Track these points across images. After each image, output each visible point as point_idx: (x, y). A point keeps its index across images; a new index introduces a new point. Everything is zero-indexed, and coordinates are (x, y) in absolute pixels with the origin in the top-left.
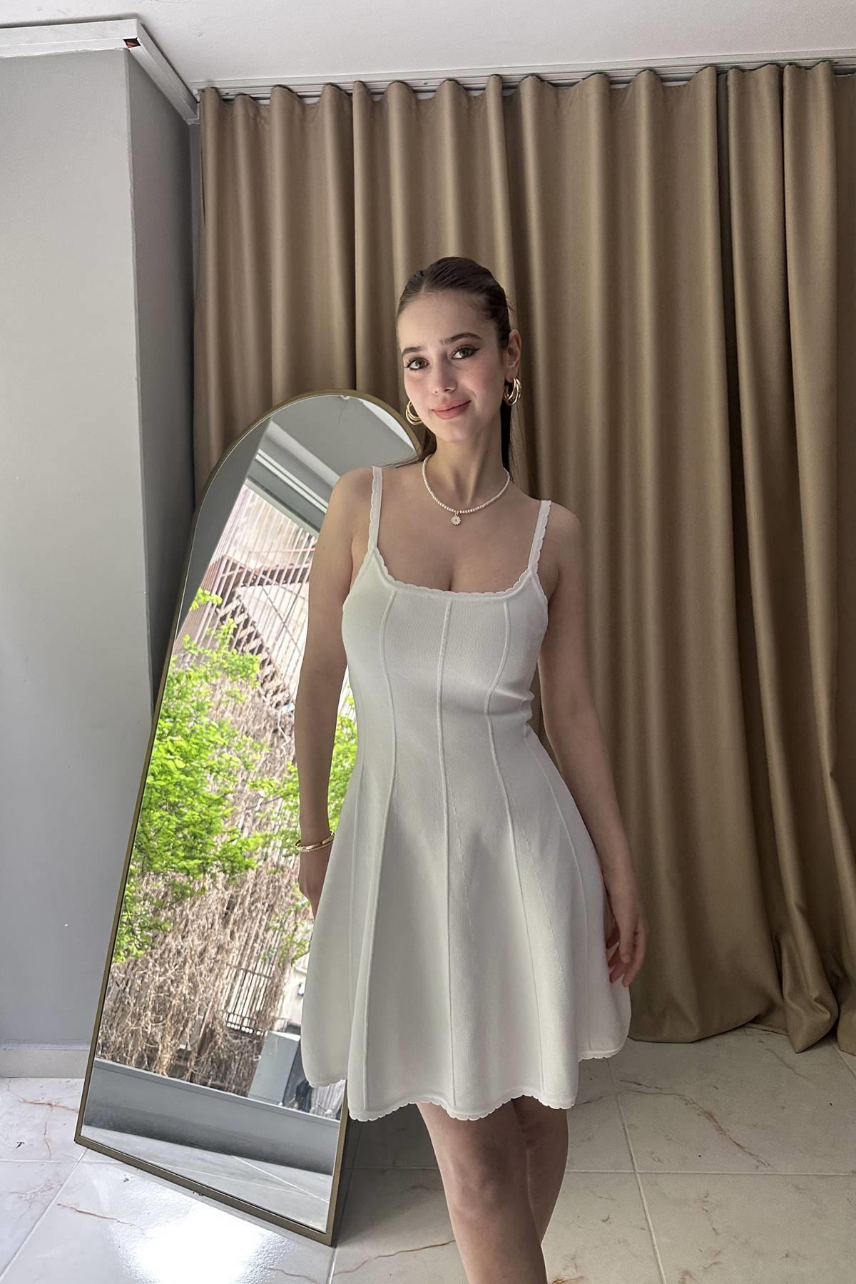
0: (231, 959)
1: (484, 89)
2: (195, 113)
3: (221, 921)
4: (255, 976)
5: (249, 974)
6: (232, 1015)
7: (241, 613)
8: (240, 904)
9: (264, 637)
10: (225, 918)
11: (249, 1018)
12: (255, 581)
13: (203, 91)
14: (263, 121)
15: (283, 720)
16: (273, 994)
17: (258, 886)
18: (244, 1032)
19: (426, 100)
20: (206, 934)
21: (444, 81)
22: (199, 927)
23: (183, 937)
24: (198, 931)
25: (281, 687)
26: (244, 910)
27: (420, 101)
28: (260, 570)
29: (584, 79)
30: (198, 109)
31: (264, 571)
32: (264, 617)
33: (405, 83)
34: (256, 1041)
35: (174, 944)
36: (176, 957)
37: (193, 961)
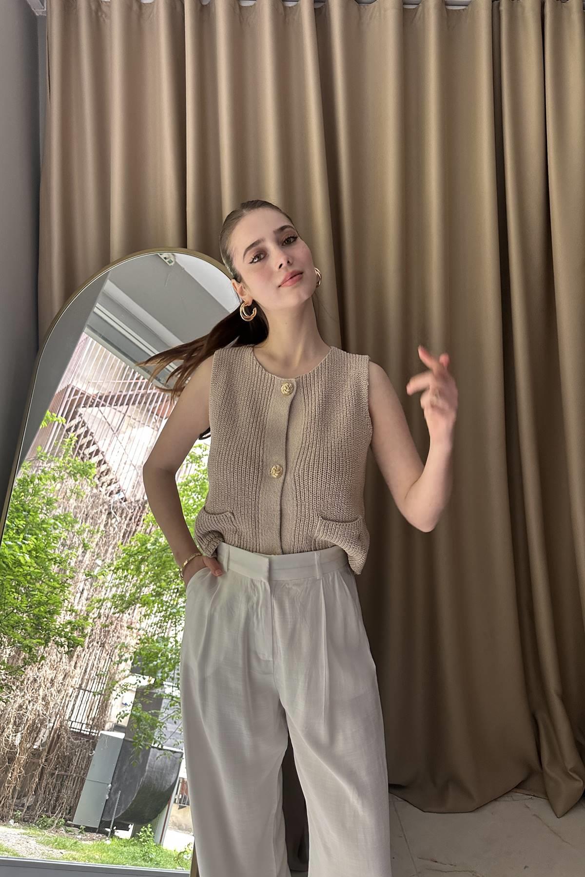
0: (74, 683)
4: (92, 694)
5: (86, 692)
6: (74, 723)
7: (82, 426)
11: (86, 724)
12: (93, 403)
15: (115, 505)
16: (104, 706)
23: (39, 669)
24: (49, 664)
25: (114, 481)
27: (243, 6)
28: (97, 396)
32: (100, 430)
34: (91, 741)
35: (31, 674)
36: (33, 684)
37: (46, 686)
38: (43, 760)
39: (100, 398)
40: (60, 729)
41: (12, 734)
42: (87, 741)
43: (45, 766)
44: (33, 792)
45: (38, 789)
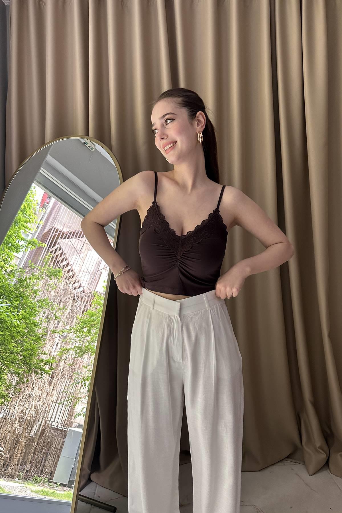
0: (53, 399)
3: (48, 383)
4: (64, 406)
5: (61, 404)
6: (53, 422)
7: (59, 250)
8: (57, 376)
9: (69, 259)
11: (61, 423)
12: (66, 237)
15: (77, 295)
16: (71, 412)
17: (65, 369)
18: (58, 429)
20: (41, 388)
23: (32, 390)
24: (38, 387)
25: (77, 281)
28: (68, 232)
32: (70, 252)
34: (63, 433)
35: (28, 393)
36: (29, 398)
37: (36, 400)
38: (35, 444)
39: (70, 234)
40: (45, 426)
41: (17, 427)
42: (61, 433)
43: (37, 447)
44: (30, 462)
45: (32, 460)
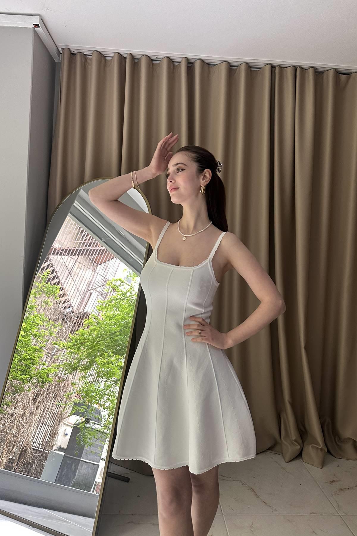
0: (36, 419)
1: (180, 62)
2: (59, 57)
3: (33, 401)
4: (46, 426)
5: (43, 425)
6: (35, 443)
7: (51, 267)
8: (42, 394)
9: (61, 278)
10: (35, 400)
11: (42, 445)
12: (58, 253)
13: (64, 49)
14: (88, 64)
15: (67, 315)
16: (54, 433)
17: (51, 387)
18: (39, 451)
19: (157, 64)
20: (25, 407)
21: (164, 57)
22: (22, 404)
23: (15, 408)
24: (22, 406)
25: (67, 300)
26: (43, 397)
27: (154, 64)
28: (61, 249)
29: (220, 63)
30: (61, 57)
31: (62, 249)
32: (61, 270)
33: (148, 56)
35: (10, 411)
36: (11, 417)
37: (19, 419)
38: (15, 465)
40: (26, 446)
42: (42, 455)
43: (16, 468)
